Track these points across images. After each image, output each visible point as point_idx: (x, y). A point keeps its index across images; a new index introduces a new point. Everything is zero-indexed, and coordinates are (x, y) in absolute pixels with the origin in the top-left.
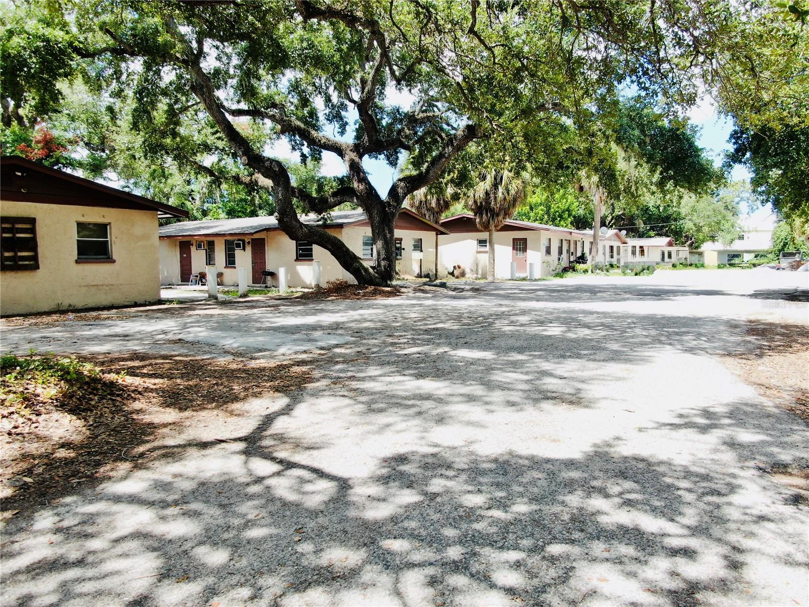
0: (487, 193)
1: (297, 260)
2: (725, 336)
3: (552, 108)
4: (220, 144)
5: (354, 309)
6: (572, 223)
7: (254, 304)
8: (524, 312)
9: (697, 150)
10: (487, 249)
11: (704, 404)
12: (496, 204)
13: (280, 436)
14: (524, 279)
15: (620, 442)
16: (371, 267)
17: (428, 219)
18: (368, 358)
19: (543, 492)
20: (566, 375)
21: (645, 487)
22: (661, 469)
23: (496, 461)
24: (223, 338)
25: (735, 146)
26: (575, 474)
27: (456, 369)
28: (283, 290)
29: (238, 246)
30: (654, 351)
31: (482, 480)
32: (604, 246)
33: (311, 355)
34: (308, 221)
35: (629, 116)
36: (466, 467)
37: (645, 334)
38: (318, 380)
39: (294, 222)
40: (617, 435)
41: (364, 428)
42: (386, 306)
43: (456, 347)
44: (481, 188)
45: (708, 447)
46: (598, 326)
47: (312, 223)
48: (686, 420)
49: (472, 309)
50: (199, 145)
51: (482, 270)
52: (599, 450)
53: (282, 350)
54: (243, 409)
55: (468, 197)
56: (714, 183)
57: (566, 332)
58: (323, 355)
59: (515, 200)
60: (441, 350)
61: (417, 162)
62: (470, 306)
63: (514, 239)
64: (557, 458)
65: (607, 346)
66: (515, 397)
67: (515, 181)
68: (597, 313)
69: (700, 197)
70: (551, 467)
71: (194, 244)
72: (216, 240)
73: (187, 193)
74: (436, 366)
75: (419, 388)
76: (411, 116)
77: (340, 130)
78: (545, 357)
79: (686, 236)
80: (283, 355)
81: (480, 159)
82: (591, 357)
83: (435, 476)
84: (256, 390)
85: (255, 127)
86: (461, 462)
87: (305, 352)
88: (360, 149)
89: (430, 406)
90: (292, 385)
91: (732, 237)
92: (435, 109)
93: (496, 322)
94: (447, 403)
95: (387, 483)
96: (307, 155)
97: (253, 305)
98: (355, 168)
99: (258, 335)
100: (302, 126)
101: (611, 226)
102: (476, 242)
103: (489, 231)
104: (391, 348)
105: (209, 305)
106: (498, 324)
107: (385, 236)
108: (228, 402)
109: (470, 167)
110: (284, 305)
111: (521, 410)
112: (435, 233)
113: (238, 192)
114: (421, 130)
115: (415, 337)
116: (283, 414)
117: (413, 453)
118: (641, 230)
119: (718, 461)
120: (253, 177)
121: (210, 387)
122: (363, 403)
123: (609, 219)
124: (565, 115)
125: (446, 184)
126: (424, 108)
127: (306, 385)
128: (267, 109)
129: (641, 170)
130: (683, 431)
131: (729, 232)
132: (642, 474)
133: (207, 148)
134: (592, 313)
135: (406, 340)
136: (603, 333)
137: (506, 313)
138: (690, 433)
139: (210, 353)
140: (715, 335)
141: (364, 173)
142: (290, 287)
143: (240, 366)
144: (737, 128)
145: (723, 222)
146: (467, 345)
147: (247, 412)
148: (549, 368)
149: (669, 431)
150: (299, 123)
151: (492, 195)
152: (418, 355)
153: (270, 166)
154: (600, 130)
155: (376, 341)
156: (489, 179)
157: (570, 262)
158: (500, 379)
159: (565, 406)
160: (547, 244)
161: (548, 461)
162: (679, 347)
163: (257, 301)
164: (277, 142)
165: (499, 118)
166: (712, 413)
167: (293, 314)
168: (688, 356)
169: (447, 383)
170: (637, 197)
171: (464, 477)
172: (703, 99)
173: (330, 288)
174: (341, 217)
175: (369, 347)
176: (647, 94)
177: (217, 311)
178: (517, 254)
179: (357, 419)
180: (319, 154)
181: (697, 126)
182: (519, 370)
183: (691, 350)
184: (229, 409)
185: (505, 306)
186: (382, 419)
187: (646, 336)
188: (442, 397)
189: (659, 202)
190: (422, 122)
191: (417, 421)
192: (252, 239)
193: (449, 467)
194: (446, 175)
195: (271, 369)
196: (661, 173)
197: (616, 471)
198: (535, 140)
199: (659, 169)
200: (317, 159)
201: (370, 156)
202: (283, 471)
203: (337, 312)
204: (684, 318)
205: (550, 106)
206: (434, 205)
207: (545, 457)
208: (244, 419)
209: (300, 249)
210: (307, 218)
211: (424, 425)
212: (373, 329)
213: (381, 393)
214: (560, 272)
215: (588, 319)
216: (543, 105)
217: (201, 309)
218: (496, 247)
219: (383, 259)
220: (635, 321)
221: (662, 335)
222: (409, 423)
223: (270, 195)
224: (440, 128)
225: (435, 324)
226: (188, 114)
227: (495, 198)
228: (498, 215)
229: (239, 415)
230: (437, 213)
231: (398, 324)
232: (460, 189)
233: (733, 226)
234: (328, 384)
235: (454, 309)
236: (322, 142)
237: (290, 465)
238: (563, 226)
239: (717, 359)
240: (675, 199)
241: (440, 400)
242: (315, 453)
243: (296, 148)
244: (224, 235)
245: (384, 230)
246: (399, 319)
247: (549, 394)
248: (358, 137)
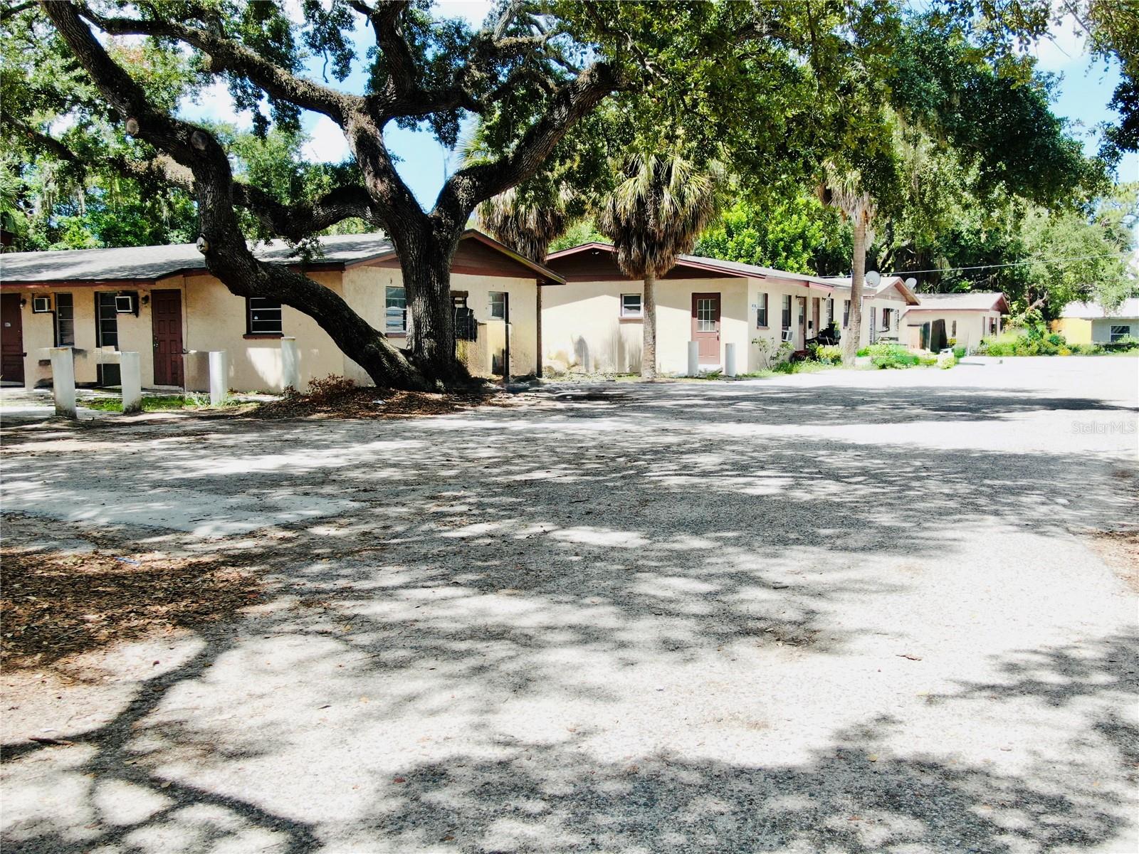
0: (640, 202)
1: (248, 335)
2: (1104, 495)
3: (769, 32)
4: (83, 91)
5: (364, 439)
6: (810, 262)
7: (153, 428)
8: (709, 447)
9: (1052, 123)
10: (641, 314)
11: (1057, 642)
12: (658, 223)
13: (176, 728)
14: (714, 376)
15: (891, 728)
16: (402, 351)
17: (522, 254)
18: (384, 547)
19: (726, 844)
20: (787, 581)
21: (935, 827)
22: (971, 786)
23: (631, 775)
24: (77, 504)
25: (1124, 116)
26: (794, 803)
27: (563, 570)
28: (218, 398)
29: (123, 305)
30: (964, 528)
31: (601, 819)
32: (874, 310)
33: (263, 542)
34: (272, 255)
35: (919, 52)
36: (569, 790)
37: (946, 491)
38: (272, 597)
39: (239, 259)
40: (884, 712)
41: (362, 704)
42: (429, 433)
43: (567, 521)
44: (629, 191)
45: (1065, 735)
46: (855, 475)
47: (279, 259)
48: (1023, 677)
49: (606, 440)
50: (37, 91)
51: (632, 356)
52: (848, 745)
53: (202, 531)
54: (102, 666)
55: (602, 209)
56: (1084, 188)
57: (791, 487)
58: (289, 540)
59: (696, 216)
60: (536, 528)
61: (495, 138)
62: (601, 433)
63: (695, 296)
64: (759, 766)
65: (871, 517)
66: (681, 630)
67: (696, 177)
68: (855, 447)
69: (1057, 216)
70: (747, 785)
71: (29, 300)
72: (76, 292)
73: (13, 192)
74: (523, 564)
75: (482, 613)
76: (485, 42)
77: (337, 68)
78: (748, 544)
79: (1032, 290)
80: (205, 541)
81: (625, 131)
82: (839, 542)
83: (503, 813)
84: (135, 623)
85: (158, 57)
86: (558, 781)
87: (251, 534)
88: (378, 109)
89: (504, 654)
90: (215, 610)
91: (1120, 294)
92: (534, 29)
93: (654, 466)
94: (541, 646)
95: (400, 830)
96: (269, 118)
97: (151, 432)
98: (368, 147)
99: (153, 499)
100: (257, 57)
101: (888, 270)
102: (617, 301)
103: (646, 278)
104: (433, 525)
105: (57, 430)
106: (655, 472)
107: (430, 288)
108: (71, 650)
109: (605, 150)
110: (217, 432)
111: (690, 660)
112: (534, 281)
113: (125, 192)
114: (505, 71)
115: (486, 500)
116: (190, 677)
117: (460, 761)
118: (946, 277)
119: (1083, 765)
120: (154, 163)
121: (33, 617)
122: (363, 648)
123: (884, 254)
124: (794, 47)
125: (557, 183)
126: (512, 26)
127: (245, 610)
128: (183, 19)
129: (943, 160)
130: (1017, 702)
131: (1114, 282)
132: (932, 796)
133: (55, 100)
134: (844, 447)
135: (464, 508)
136: (864, 490)
137: (675, 448)
138: (1030, 706)
139: (45, 538)
140: (1082, 492)
141: (388, 158)
142: (232, 391)
143: (107, 568)
144: (1127, 80)
145: (1102, 262)
146: (592, 518)
147: (111, 674)
148: (754, 567)
149: (988, 702)
150: (250, 52)
151: (650, 207)
152: (488, 541)
153: (188, 140)
154: (863, 79)
155: (404, 510)
156: (645, 173)
157: (806, 342)
158: (652, 592)
159: (782, 649)
160: (759, 304)
161: (740, 772)
162: (1013, 519)
163: (162, 422)
164: (204, 90)
165: (660, 51)
166: (1074, 659)
167: (235, 451)
168: (1030, 538)
169: (541, 602)
170: (935, 212)
171: (562, 813)
172: (1060, 23)
173: (316, 396)
174: (340, 248)
175: (388, 523)
176: (952, 10)
177: (71, 445)
178: (700, 325)
179: (347, 684)
180: (294, 117)
181: (1051, 75)
182: (692, 572)
183: (1035, 526)
184: (72, 666)
185: (672, 432)
186: (400, 684)
187: (950, 497)
188: (531, 632)
189: (977, 226)
190: (507, 54)
191: (473, 688)
192: (152, 291)
193: (532, 791)
194: (557, 164)
195: (174, 574)
196: (983, 167)
197: (880, 792)
198: (731, 99)
199: (979, 159)
200: (290, 126)
201: (400, 122)
202: (174, 809)
203: (327, 447)
204: (1025, 457)
205: (765, 29)
206: (532, 223)
207: (734, 763)
208: (102, 688)
209: (255, 313)
210: (269, 249)
211: (488, 695)
212: (398, 482)
213: (403, 624)
214: (787, 361)
215: (836, 461)
216: (750, 26)
217: (38, 440)
218: (660, 310)
219: (427, 336)
220: (929, 464)
221: (981, 493)
222: (457, 693)
223: (194, 199)
224: (544, 67)
225: (529, 471)
226: (12, 25)
227: (657, 212)
228: (662, 246)
229: (90, 682)
230: (539, 240)
231: (452, 473)
232: (584, 193)
233: (1121, 271)
234: (292, 605)
235: (570, 439)
236: (299, 92)
237: (189, 796)
238: (792, 268)
239: (1087, 543)
240: (1010, 218)
241: (526, 641)
242: (249, 765)
243: (246, 103)
244: (92, 282)
245: (429, 277)
246: (456, 461)
247: (751, 624)
248: (374, 84)
